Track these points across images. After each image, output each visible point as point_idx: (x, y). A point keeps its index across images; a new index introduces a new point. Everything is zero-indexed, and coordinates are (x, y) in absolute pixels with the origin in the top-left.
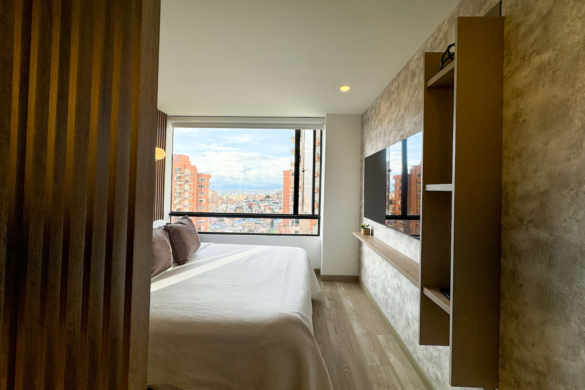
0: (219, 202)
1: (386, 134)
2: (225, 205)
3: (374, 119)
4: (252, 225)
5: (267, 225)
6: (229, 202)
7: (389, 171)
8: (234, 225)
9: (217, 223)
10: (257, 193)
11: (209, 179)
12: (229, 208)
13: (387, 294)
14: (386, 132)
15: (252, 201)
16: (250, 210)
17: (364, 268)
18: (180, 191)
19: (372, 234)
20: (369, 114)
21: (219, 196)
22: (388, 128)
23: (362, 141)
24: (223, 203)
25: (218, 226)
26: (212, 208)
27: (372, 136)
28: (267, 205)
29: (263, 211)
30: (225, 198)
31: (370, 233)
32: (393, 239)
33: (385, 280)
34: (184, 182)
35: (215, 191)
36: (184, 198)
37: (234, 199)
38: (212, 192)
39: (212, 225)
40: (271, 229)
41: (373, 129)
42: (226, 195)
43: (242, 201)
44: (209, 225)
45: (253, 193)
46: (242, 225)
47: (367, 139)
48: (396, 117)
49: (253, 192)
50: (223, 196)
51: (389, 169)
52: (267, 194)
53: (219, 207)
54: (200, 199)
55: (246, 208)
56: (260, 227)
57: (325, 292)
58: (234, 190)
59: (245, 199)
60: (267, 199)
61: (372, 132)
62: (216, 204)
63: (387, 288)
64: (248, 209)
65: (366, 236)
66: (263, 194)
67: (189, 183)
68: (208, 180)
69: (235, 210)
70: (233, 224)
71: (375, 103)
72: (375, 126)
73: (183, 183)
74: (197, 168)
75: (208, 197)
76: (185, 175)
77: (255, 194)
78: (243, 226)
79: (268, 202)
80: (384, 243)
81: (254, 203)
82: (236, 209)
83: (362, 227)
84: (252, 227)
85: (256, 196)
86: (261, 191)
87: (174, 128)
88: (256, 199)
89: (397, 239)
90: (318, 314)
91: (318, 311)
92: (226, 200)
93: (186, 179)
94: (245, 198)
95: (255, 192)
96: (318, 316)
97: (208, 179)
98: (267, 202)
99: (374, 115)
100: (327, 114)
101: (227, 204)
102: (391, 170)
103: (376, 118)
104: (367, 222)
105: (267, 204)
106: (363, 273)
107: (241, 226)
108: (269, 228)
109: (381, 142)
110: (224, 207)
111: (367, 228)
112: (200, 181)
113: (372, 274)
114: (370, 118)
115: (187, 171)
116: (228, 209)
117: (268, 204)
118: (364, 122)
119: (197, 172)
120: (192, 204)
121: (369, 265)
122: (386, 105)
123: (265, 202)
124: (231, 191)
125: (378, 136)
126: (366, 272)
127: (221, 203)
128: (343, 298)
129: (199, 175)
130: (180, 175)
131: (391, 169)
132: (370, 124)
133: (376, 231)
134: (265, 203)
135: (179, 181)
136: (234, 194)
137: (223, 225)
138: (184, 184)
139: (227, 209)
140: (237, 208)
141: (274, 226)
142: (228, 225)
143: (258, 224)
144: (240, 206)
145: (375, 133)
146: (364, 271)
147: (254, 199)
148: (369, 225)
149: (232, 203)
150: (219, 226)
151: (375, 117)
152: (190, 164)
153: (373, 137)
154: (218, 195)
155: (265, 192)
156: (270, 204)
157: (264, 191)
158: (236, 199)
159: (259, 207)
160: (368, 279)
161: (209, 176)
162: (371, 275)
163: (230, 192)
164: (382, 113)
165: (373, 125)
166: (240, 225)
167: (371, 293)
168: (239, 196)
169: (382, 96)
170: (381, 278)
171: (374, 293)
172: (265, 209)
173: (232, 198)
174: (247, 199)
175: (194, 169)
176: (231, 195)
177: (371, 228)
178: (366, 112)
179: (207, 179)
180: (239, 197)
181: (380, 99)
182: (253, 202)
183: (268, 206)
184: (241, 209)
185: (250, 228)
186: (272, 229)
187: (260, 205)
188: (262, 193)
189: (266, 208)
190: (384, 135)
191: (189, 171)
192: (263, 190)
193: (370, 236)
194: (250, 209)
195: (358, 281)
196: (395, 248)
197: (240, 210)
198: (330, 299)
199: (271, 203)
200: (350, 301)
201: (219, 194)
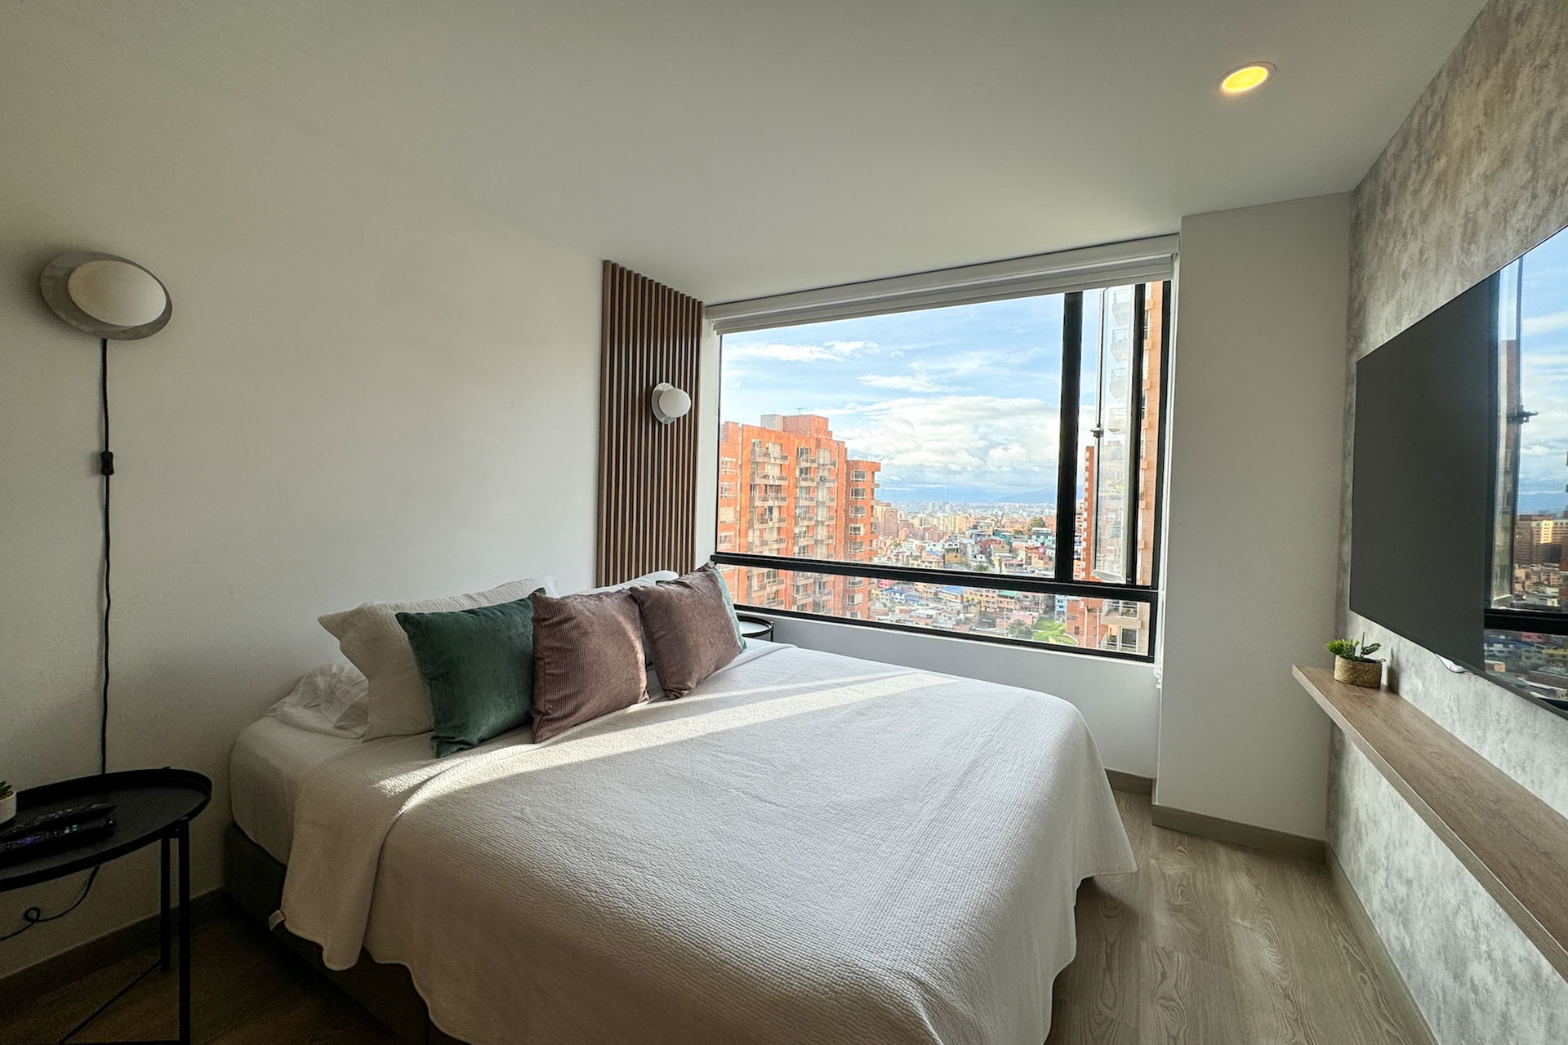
0: (902, 534)
1: (1474, 234)
2: (918, 542)
3: (1411, 188)
4: (990, 599)
5: (1035, 604)
6: (927, 534)
7: (1518, 417)
8: (941, 595)
9: (896, 588)
10: (1007, 511)
11: (876, 473)
12: (928, 549)
13: (1469, 985)
14: (1475, 223)
15: (991, 533)
16: (984, 559)
17: (1352, 820)
18: (806, 503)
19: (1393, 688)
20: (1385, 174)
21: (903, 518)
22: (1486, 203)
23: (1351, 300)
24: (911, 535)
25: (898, 595)
26: (885, 548)
27: (1399, 264)
28: (1036, 546)
29: (1024, 562)
30: (916, 522)
31: (1384, 681)
32: (1509, 732)
33: (1456, 913)
34: (818, 483)
35: (893, 506)
36: (817, 521)
37: (941, 528)
38: (884, 509)
39: (884, 593)
40: (1047, 616)
41: (1404, 235)
42: (919, 516)
43: (964, 533)
44: (877, 592)
45: (994, 512)
46: (962, 596)
47: (1379, 281)
48: (1540, 131)
49: (996, 510)
50: (913, 518)
51: (1520, 407)
52: (1037, 515)
53: (903, 545)
54: (853, 525)
55: (973, 551)
56: (1012, 607)
57: (1163, 875)
58: (941, 504)
59: (970, 528)
60: (1034, 529)
61: (1399, 246)
62: (894, 538)
63: (1470, 954)
64: (978, 556)
65: (1357, 691)
66: (1025, 514)
67: (827, 485)
68: (873, 478)
69: (944, 555)
70: (936, 594)
71: (1420, 110)
72: (1417, 215)
73: (814, 484)
74: (846, 446)
75: (872, 520)
76: (819, 464)
77: (1000, 513)
78: (965, 600)
79: (1038, 537)
80: (1452, 740)
81: (996, 541)
82: (946, 554)
83: (1338, 651)
84: (990, 605)
85: (1004, 520)
86: (1017, 505)
87: (724, 335)
88: (1003, 529)
89: (1535, 736)
90: (1109, 956)
91: (1112, 946)
92: (921, 528)
93: (821, 474)
94: (971, 526)
95: (1001, 509)
96: (1109, 968)
97: (873, 473)
98: (1034, 537)
99: (1415, 166)
100: (1184, 218)
101: (923, 538)
102: (1528, 415)
103: (1420, 177)
104: (1366, 632)
105: (1033, 543)
106: (1347, 840)
107: (959, 601)
108: (1041, 612)
109: (1448, 279)
110: (914, 548)
111: (1365, 656)
112: (854, 479)
113: (1387, 859)
114: (1394, 189)
115: (824, 457)
116: (924, 554)
117: (1039, 545)
118: (1364, 217)
119: (846, 457)
120: (835, 537)
121: (1375, 815)
122: (1481, 97)
123: (1030, 537)
124: (934, 505)
125: (1432, 253)
126: (1360, 839)
127: (907, 536)
128: (1239, 921)
129: (851, 465)
130: (808, 465)
131: (1526, 410)
132: (1390, 215)
133: (1413, 675)
134: (1029, 541)
135: (805, 480)
136: (940, 514)
137: (910, 593)
138: (817, 487)
139: (921, 553)
140: (948, 551)
141: (1057, 609)
142: (924, 595)
143: (1008, 600)
144: (958, 546)
145: (1414, 248)
146: (1352, 830)
147: (996, 528)
148: (1375, 647)
149: (936, 538)
150: (901, 595)
151: (1415, 177)
152: (829, 438)
153: (1404, 267)
154: (901, 515)
155: (1031, 509)
156: (1043, 544)
157: (1027, 505)
158: (947, 527)
159: (1010, 552)
160: (1371, 875)
161: (875, 467)
162: (1385, 862)
163: (930, 509)
164: (1457, 143)
165: (1405, 218)
166: (956, 598)
167: (1384, 939)
168: (955, 519)
169: (1455, 68)
170: (1433, 895)
171: (1398, 949)
172: (1031, 557)
173: (936, 523)
174: (975, 527)
175: (841, 447)
176: (933, 517)
177: (1389, 659)
178: (1374, 171)
179: (870, 473)
180: (955, 523)
181: (1442, 87)
182: (993, 537)
183: (1037, 548)
184: (959, 555)
185: (983, 609)
186: (1051, 618)
187: (1014, 544)
188: (1021, 512)
189: (1033, 555)
190: (1463, 240)
191: (827, 454)
192: (1022, 504)
193: (1383, 696)
194: (984, 557)
195: (1324, 864)
196: (1521, 779)
197: (956, 557)
198: (1174, 910)
199: (1046, 541)
200: (1270, 940)
201: (902, 513)
